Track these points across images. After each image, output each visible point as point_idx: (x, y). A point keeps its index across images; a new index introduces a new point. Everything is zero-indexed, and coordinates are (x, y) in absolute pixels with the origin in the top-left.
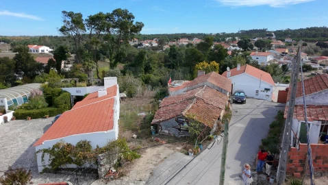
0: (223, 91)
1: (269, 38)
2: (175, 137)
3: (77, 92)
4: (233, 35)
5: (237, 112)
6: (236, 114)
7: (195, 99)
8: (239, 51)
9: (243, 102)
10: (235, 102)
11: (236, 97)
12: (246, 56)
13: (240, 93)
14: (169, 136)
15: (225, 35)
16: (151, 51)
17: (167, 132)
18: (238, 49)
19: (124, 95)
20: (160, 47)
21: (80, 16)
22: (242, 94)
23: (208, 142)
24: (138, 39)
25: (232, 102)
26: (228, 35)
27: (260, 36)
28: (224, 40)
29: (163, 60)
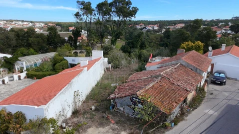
0: (198, 70)
2: (128, 116)
3: (73, 60)
4: (226, 21)
5: (212, 94)
6: (211, 96)
7: (160, 78)
8: (229, 34)
9: (222, 83)
10: (214, 83)
11: (215, 78)
12: (236, 38)
13: (220, 74)
14: (122, 114)
15: (219, 21)
16: (153, 33)
17: (122, 109)
18: (229, 32)
19: (110, 66)
20: (159, 30)
21: (89, 4)
22: (222, 75)
23: (163, 130)
24: (144, 24)
25: (209, 81)
26: (222, 21)
28: (217, 25)
29: (159, 40)
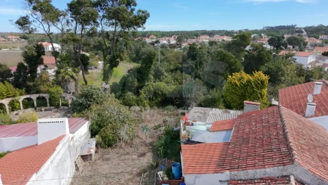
1: (299, 35)
16: (169, 49)
18: (269, 47)
20: (178, 45)
24: (157, 36)
27: (288, 33)
29: (181, 61)
